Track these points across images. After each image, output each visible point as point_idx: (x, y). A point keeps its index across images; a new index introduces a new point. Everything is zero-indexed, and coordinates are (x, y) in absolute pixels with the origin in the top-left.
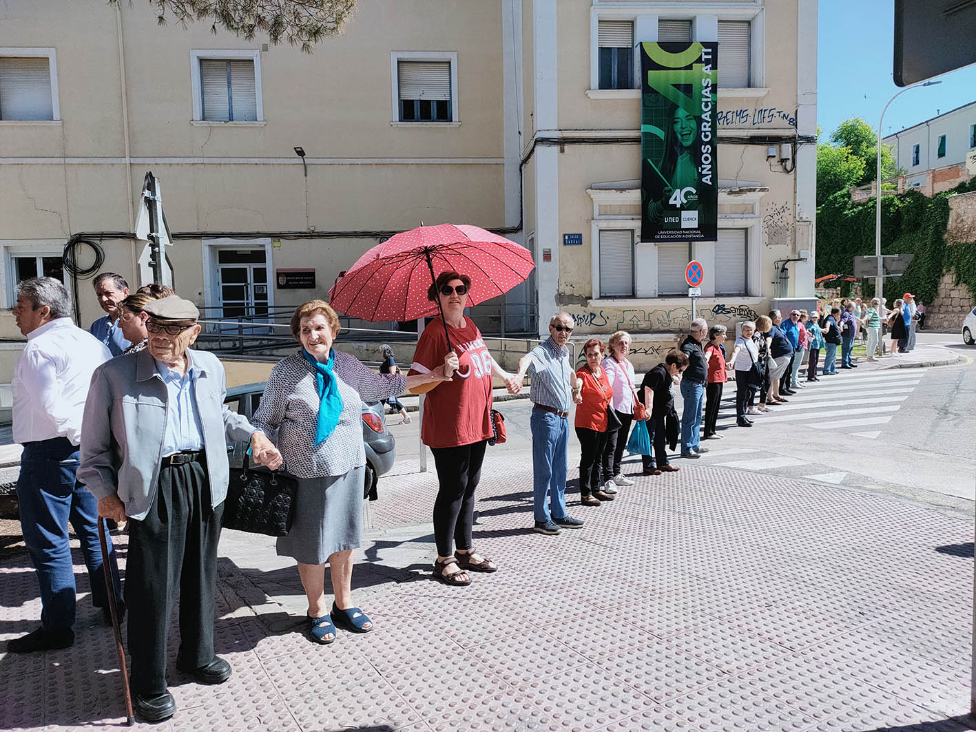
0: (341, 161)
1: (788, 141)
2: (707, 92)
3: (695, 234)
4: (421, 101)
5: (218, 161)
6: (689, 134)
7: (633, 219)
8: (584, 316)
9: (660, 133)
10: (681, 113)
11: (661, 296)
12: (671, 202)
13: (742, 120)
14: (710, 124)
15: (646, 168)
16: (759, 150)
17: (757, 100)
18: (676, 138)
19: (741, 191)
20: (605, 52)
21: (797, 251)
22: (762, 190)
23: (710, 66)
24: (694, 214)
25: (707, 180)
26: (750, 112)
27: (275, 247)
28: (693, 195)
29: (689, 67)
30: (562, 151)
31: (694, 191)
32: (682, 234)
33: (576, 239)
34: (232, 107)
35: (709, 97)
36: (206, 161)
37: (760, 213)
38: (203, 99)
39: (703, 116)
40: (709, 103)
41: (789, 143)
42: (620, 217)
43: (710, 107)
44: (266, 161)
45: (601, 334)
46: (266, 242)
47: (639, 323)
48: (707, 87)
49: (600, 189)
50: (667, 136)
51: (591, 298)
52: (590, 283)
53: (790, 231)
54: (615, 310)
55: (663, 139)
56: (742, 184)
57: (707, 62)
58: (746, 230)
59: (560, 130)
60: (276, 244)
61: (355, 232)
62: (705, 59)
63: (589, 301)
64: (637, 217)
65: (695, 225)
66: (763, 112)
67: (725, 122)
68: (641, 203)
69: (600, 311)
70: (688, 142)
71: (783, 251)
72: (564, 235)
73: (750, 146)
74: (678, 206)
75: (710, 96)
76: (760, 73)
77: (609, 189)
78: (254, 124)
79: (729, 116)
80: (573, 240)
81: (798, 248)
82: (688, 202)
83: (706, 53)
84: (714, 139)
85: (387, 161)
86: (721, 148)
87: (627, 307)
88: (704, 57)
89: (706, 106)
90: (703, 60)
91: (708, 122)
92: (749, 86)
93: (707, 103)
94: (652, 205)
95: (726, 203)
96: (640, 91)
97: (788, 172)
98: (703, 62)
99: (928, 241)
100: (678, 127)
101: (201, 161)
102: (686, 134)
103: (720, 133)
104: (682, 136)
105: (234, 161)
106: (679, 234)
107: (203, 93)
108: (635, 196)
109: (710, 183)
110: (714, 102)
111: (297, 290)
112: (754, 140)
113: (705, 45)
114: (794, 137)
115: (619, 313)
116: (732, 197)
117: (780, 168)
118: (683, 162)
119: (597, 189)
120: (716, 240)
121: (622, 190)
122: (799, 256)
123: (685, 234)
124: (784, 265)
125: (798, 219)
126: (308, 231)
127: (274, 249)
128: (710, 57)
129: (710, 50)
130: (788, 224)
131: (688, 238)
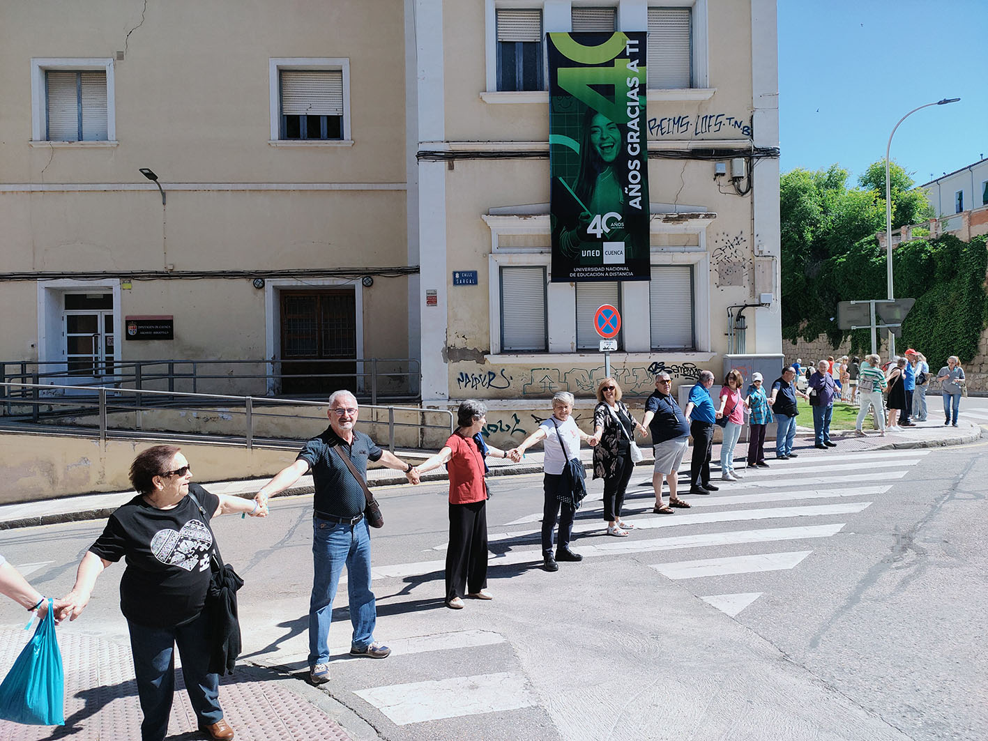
0: (207, 187)
1: (742, 154)
2: (633, 94)
3: (621, 271)
4: (308, 116)
5: (60, 188)
6: (612, 147)
7: (542, 253)
8: (480, 376)
9: (575, 146)
10: (601, 120)
11: (579, 351)
12: (590, 231)
13: (681, 129)
14: (638, 134)
15: (556, 188)
16: (704, 167)
17: (701, 104)
18: (595, 152)
19: (680, 218)
20: (506, 49)
21: (757, 294)
22: (708, 216)
23: (637, 61)
24: (620, 246)
25: (635, 204)
26: (692, 120)
27: (124, 289)
28: (618, 222)
29: (610, 64)
30: (451, 167)
31: (619, 218)
32: (605, 272)
33: (469, 278)
34: (82, 125)
35: (637, 101)
36: (45, 188)
37: (707, 245)
38: (48, 117)
39: (629, 124)
40: (637, 108)
41: (744, 157)
42: (524, 250)
43: (638, 113)
44: (117, 187)
45: (501, 398)
46: (115, 282)
47: (552, 385)
48: (633, 88)
49: (497, 215)
50: (582, 148)
51: (489, 353)
52: (488, 333)
53: (747, 269)
54: (520, 368)
55: (578, 153)
56: (682, 209)
57: (633, 57)
58: (692, 267)
59: (447, 142)
60: (127, 286)
61: (223, 272)
62: (630, 53)
63: (485, 356)
64: (547, 250)
65: (621, 259)
66: (708, 119)
67: (659, 132)
68: (550, 233)
69: (501, 369)
70: (610, 156)
71: (738, 294)
72: (454, 273)
73: (692, 162)
74: (599, 236)
75: (638, 99)
76: (704, 69)
77: (509, 215)
78: (104, 144)
79: (665, 124)
80: (466, 278)
81: (758, 290)
82: (612, 230)
83: (632, 46)
84: (643, 153)
85: (264, 187)
86: (652, 164)
87: (538, 365)
88: (629, 50)
89: (633, 112)
90: (628, 54)
91: (636, 131)
92: (691, 87)
93: (633, 108)
94: (565, 235)
95: (661, 233)
96: (548, 92)
97: (743, 194)
98: (627, 57)
99: (965, 292)
100: (596, 138)
101: (40, 187)
102: (609, 146)
103: (651, 145)
104: (603, 148)
105: (79, 187)
106: (600, 272)
107: (47, 110)
108: (543, 224)
109: (640, 208)
110: (642, 106)
111: (151, 341)
112: (697, 154)
113: (631, 35)
114: (749, 150)
115: (526, 372)
116: (669, 224)
117: (732, 189)
118: (605, 180)
119: (493, 215)
120: (649, 279)
121: (526, 215)
122: (760, 300)
123: (609, 272)
124: (740, 312)
125: (757, 253)
126: (165, 270)
127: (123, 291)
128: (637, 50)
129: (637, 42)
130: (744, 259)
131: (614, 276)
